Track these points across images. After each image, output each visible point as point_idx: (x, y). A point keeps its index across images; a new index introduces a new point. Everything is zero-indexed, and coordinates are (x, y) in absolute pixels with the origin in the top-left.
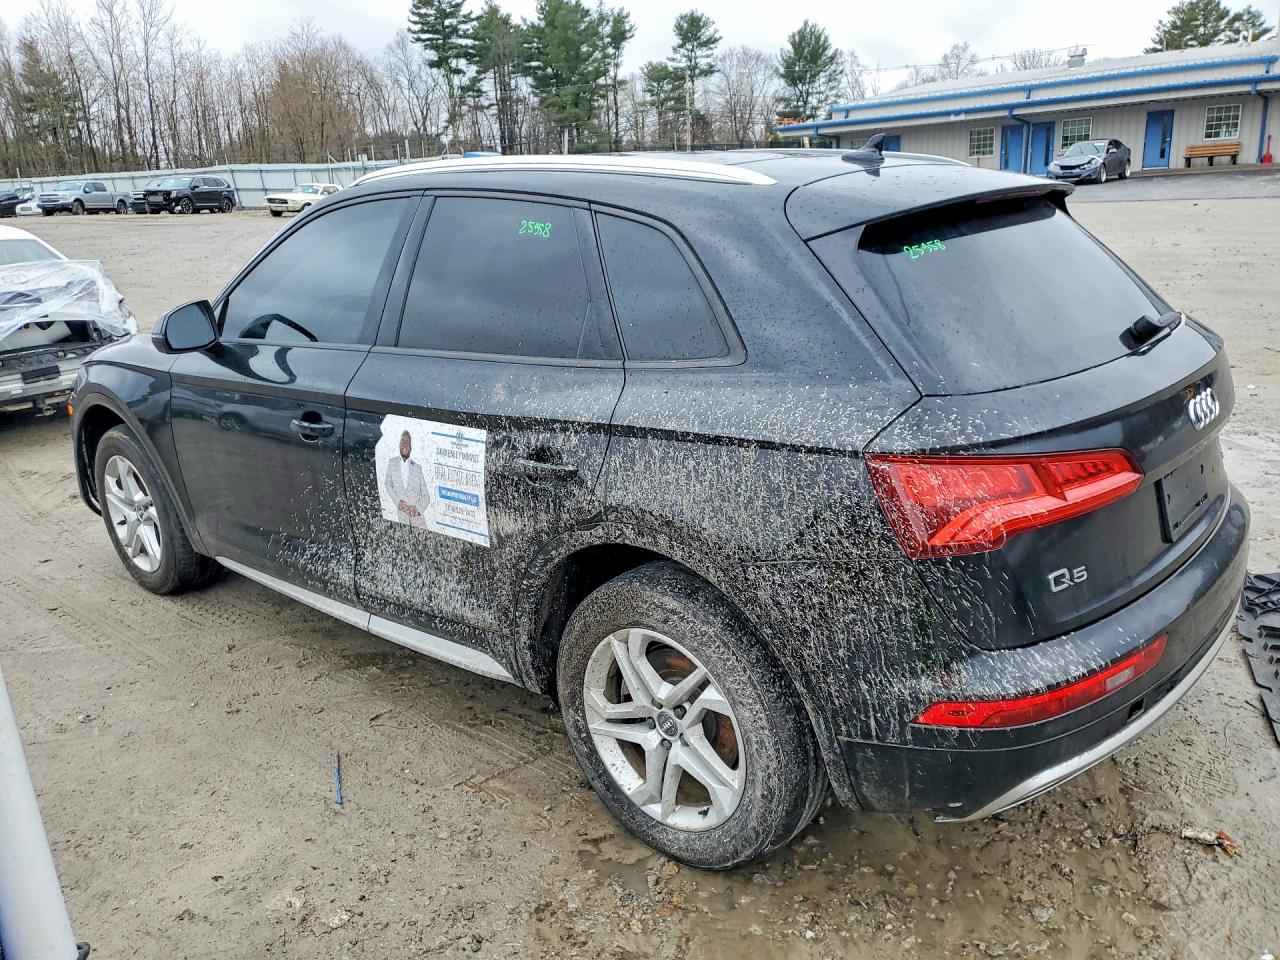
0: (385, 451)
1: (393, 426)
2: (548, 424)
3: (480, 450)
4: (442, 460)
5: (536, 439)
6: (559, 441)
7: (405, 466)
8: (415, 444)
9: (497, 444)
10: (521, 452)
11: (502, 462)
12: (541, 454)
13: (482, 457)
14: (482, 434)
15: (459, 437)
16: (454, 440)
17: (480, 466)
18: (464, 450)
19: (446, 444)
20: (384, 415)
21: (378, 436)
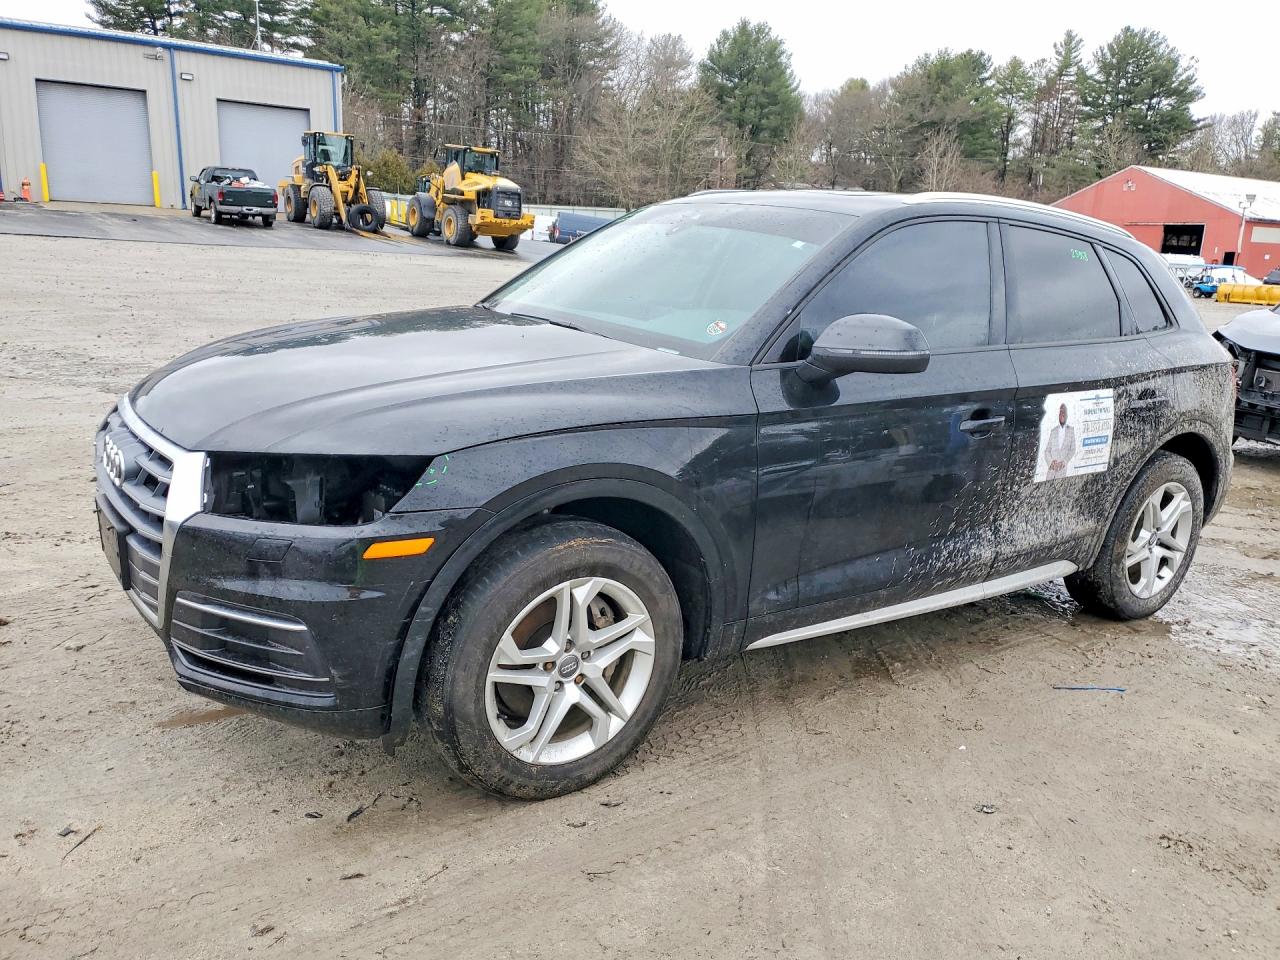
0: (1048, 423)
1: (1052, 403)
2: (1145, 376)
3: (1109, 403)
4: (1087, 417)
5: (1140, 386)
6: (1151, 384)
7: (1062, 431)
8: (1070, 412)
9: (1120, 396)
10: (1134, 397)
11: (1124, 407)
12: (1143, 395)
13: (1112, 409)
14: (1109, 392)
15: (1097, 398)
16: (1095, 401)
17: (1111, 415)
18: (1101, 406)
19: (1090, 405)
20: (1045, 396)
21: (1041, 413)
